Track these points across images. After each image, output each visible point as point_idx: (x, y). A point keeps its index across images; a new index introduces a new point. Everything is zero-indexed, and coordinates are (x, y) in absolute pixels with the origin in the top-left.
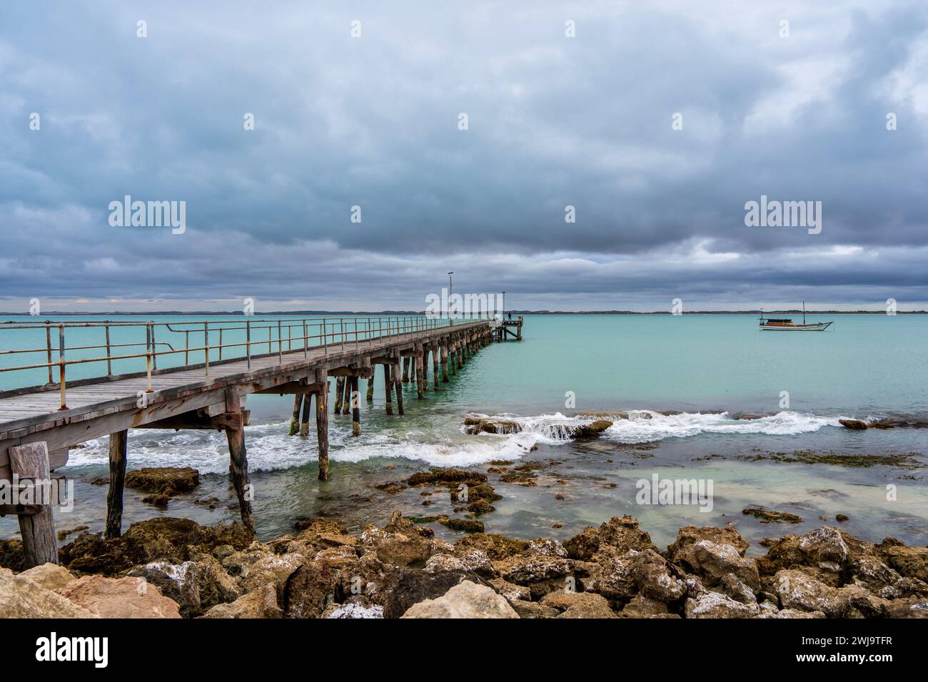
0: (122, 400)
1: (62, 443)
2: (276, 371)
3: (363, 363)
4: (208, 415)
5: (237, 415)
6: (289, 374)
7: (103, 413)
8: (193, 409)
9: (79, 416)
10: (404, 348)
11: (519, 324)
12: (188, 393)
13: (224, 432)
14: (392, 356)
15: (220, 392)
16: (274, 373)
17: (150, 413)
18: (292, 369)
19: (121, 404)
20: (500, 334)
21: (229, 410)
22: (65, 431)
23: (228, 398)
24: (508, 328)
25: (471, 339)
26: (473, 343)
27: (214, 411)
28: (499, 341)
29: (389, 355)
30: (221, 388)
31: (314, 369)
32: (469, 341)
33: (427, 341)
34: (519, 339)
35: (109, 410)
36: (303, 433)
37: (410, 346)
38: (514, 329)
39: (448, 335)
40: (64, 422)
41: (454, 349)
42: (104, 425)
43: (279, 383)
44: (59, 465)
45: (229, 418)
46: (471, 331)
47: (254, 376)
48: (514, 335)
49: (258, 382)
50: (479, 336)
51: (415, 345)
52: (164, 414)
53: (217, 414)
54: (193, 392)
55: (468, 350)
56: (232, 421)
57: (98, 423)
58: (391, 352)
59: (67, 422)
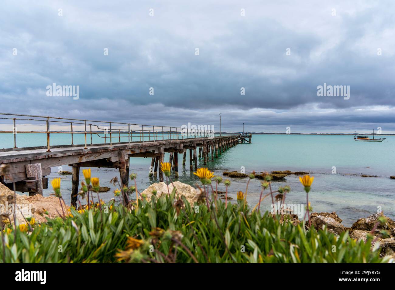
0: (74, 150)
1: (48, 166)
2: (141, 146)
3: (180, 147)
4: (111, 161)
5: (124, 162)
6: (147, 148)
7: (65, 155)
8: (105, 158)
9: (55, 155)
10: (198, 143)
11: (250, 137)
12: (102, 151)
13: (118, 169)
14: (193, 145)
15: (117, 152)
16: (140, 147)
17: (86, 157)
18: (148, 146)
19: (73, 152)
20: (242, 141)
21: (120, 160)
22: (49, 161)
23: (120, 155)
24: (245, 138)
25: (229, 142)
26: (229, 144)
27: (113, 160)
28: (242, 143)
29: (191, 145)
30: (117, 150)
31: (158, 147)
32: (228, 143)
33: (209, 141)
34: (250, 143)
35: (68, 154)
36: (155, 176)
37: (201, 142)
38: (248, 139)
39: (218, 139)
40: (49, 156)
41: (221, 145)
42: (66, 160)
43: (142, 151)
44: (46, 174)
45: (120, 163)
46: (229, 139)
47: (131, 147)
48: (248, 141)
49: (133, 150)
50: (232, 141)
51: (203, 142)
52: (92, 158)
53: (115, 161)
54: (104, 151)
55: (227, 147)
56: (121, 164)
57: (64, 159)
58: (192, 143)
59: (50, 157)
